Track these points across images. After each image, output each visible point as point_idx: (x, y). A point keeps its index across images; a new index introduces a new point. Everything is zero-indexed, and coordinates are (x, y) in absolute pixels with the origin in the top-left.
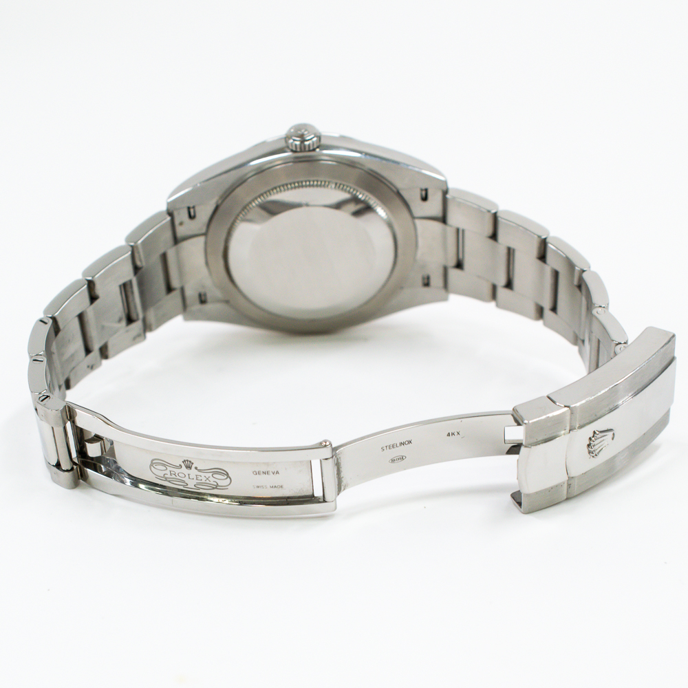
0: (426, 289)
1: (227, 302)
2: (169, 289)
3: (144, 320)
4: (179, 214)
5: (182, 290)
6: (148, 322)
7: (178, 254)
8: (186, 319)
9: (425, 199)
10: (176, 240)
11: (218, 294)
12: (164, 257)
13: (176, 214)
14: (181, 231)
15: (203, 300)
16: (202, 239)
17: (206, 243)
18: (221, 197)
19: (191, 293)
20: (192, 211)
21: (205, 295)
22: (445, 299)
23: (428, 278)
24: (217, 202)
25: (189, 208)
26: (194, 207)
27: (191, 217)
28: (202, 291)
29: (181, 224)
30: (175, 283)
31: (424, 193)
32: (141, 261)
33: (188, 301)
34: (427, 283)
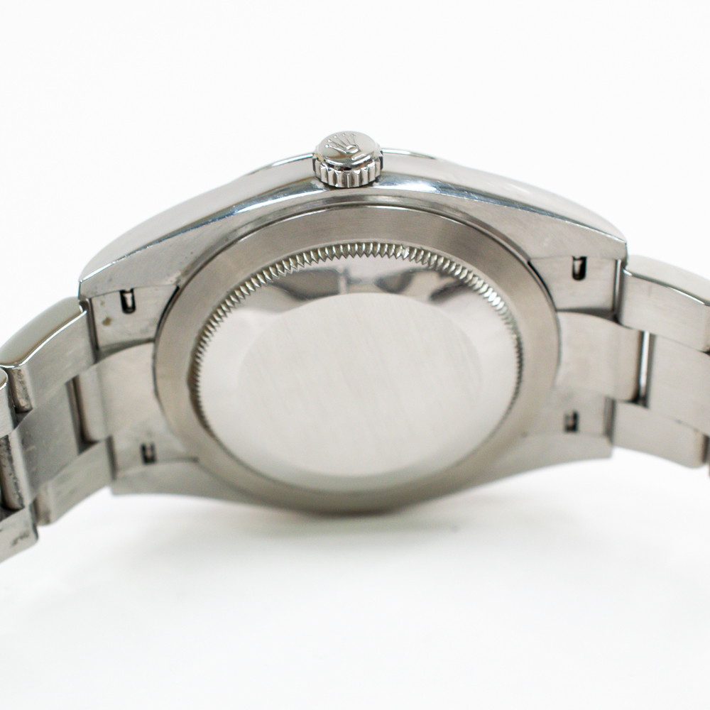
0: (571, 436)
1: (195, 460)
2: (85, 442)
3: (35, 506)
4: (102, 303)
5: (110, 442)
6: (41, 508)
7: (100, 377)
8: (115, 493)
9: (580, 275)
10: (98, 353)
11: (178, 446)
12: (74, 387)
13: (96, 303)
14: (106, 335)
15: (148, 457)
16: (149, 348)
17: (154, 357)
18: (185, 273)
19: (126, 446)
20: (128, 296)
21: (152, 448)
22: (607, 456)
23: (575, 417)
24: (178, 281)
25: (122, 292)
26: (132, 291)
27: (127, 309)
28: (147, 441)
29: (107, 322)
30: (96, 430)
31: (578, 264)
32: (27, 398)
33: (120, 460)
34: (572, 426)
